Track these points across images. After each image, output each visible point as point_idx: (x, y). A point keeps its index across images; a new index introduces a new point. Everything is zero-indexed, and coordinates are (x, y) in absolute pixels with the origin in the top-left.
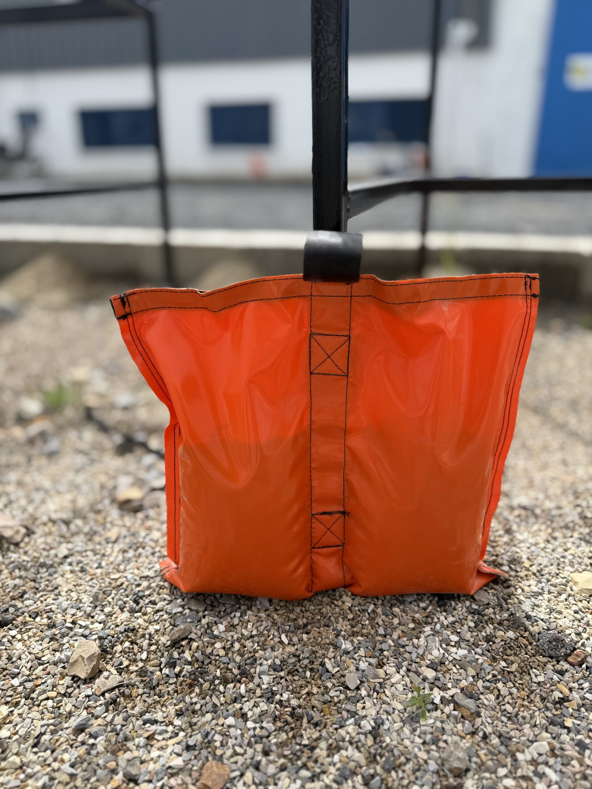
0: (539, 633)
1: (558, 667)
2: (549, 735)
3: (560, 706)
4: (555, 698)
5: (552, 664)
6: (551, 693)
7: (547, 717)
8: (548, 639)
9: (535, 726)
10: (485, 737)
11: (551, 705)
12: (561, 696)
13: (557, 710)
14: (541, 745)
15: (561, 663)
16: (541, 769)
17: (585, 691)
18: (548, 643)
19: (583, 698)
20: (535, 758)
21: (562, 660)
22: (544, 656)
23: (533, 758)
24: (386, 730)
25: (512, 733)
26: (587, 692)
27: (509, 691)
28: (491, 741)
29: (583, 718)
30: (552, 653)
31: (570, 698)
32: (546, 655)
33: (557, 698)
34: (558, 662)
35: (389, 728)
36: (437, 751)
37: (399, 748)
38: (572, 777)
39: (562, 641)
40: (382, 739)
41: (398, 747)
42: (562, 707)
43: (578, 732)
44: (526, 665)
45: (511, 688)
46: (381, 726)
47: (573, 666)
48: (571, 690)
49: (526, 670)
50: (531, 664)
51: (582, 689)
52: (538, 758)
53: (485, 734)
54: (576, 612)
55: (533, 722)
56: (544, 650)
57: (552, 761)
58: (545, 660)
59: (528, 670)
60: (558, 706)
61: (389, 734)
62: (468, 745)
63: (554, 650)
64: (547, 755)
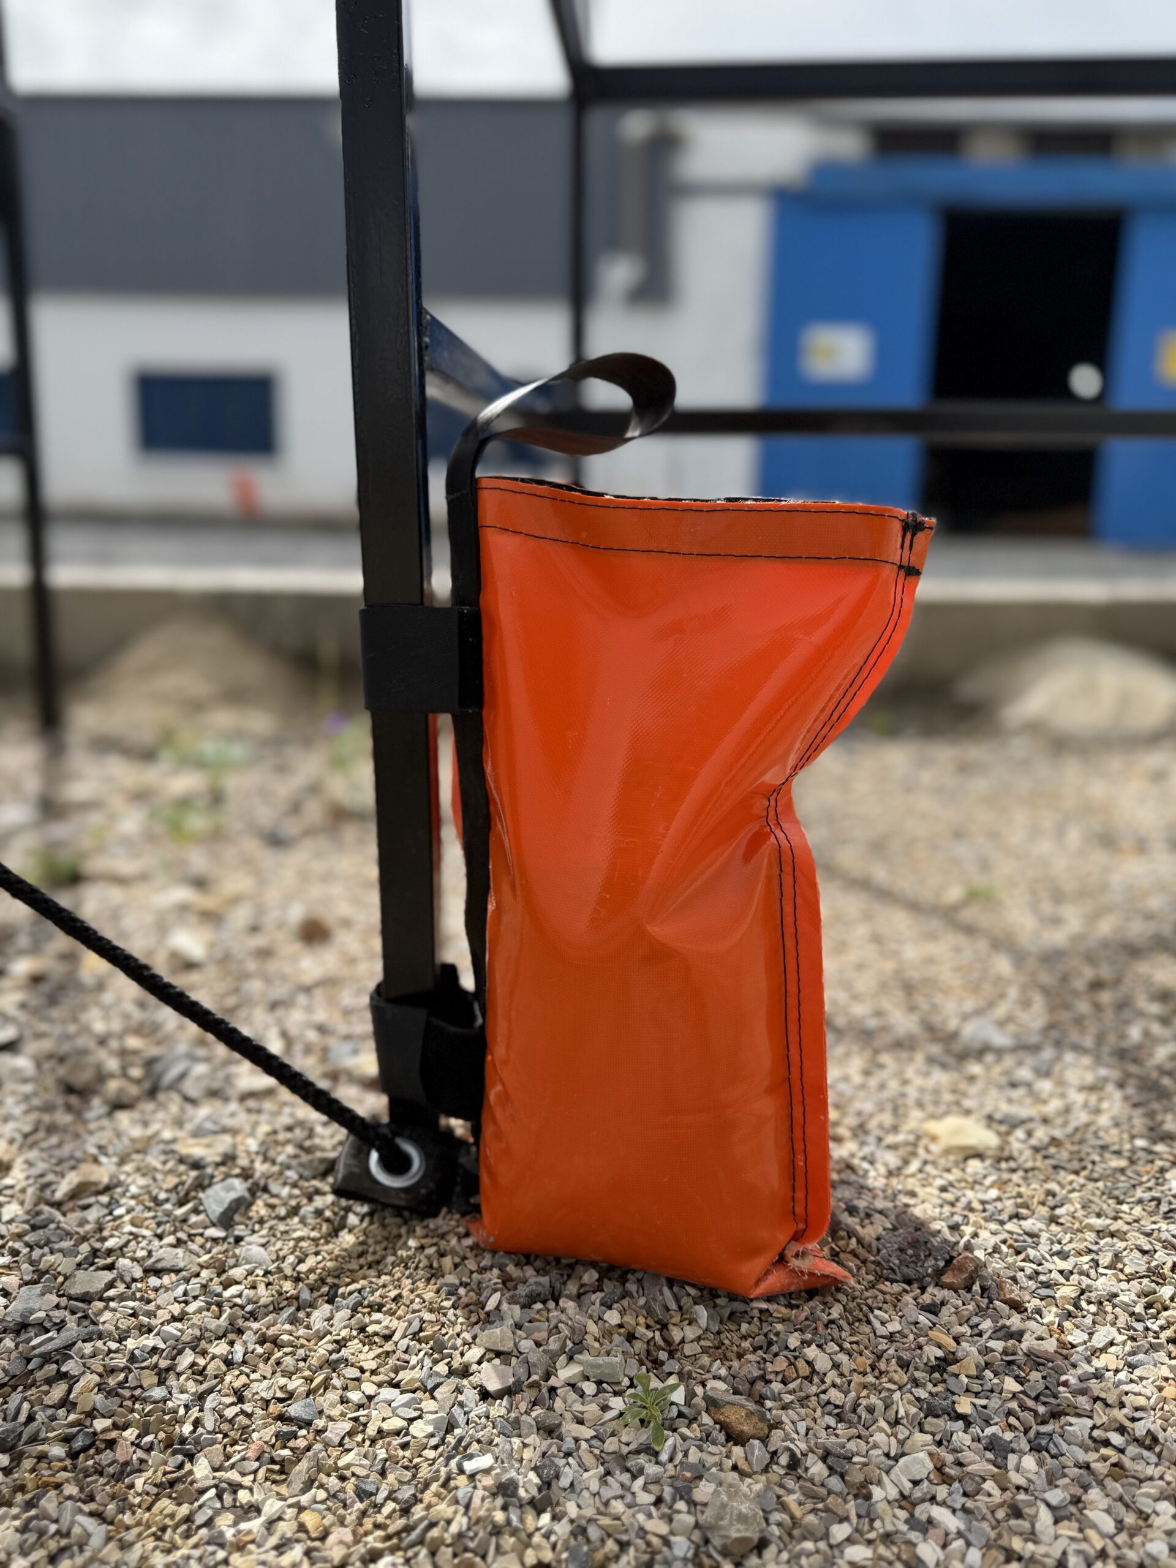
0: (878, 1239)
1: (926, 1298)
2: (929, 1437)
3: (942, 1376)
4: (928, 1359)
5: (912, 1294)
6: (919, 1351)
7: (918, 1399)
8: (896, 1246)
9: (897, 1422)
10: (794, 1464)
11: (924, 1374)
12: (940, 1353)
13: (935, 1385)
14: (915, 1459)
15: (930, 1289)
16: (922, 1512)
17: (986, 1336)
18: (898, 1253)
19: (986, 1351)
20: (906, 1493)
21: (929, 1284)
22: (892, 1281)
23: (901, 1494)
24: (565, 1490)
25: (852, 1446)
26: (990, 1338)
27: (832, 1359)
28: (807, 1469)
29: (992, 1391)
30: (909, 1272)
31: (960, 1354)
32: (898, 1277)
33: (933, 1359)
34: (923, 1290)
35: (572, 1484)
36: (689, 1512)
37: (600, 1522)
38: (989, 1516)
39: (926, 1243)
40: (558, 1509)
41: (596, 1520)
42: (945, 1376)
43: (988, 1422)
44: (859, 1305)
45: (836, 1353)
46: (553, 1483)
47: (956, 1292)
48: (957, 1340)
49: (861, 1316)
50: (869, 1301)
51: (980, 1335)
52: (912, 1490)
53: (793, 1455)
54: (943, 1189)
55: (891, 1415)
56: (892, 1269)
57: (942, 1492)
58: (897, 1288)
59: (866, 1316)
60: (937, 1375)
61: (574, 1496)
62: (758, 1487)
63: (912, 1265)
64: (931, 1482)
